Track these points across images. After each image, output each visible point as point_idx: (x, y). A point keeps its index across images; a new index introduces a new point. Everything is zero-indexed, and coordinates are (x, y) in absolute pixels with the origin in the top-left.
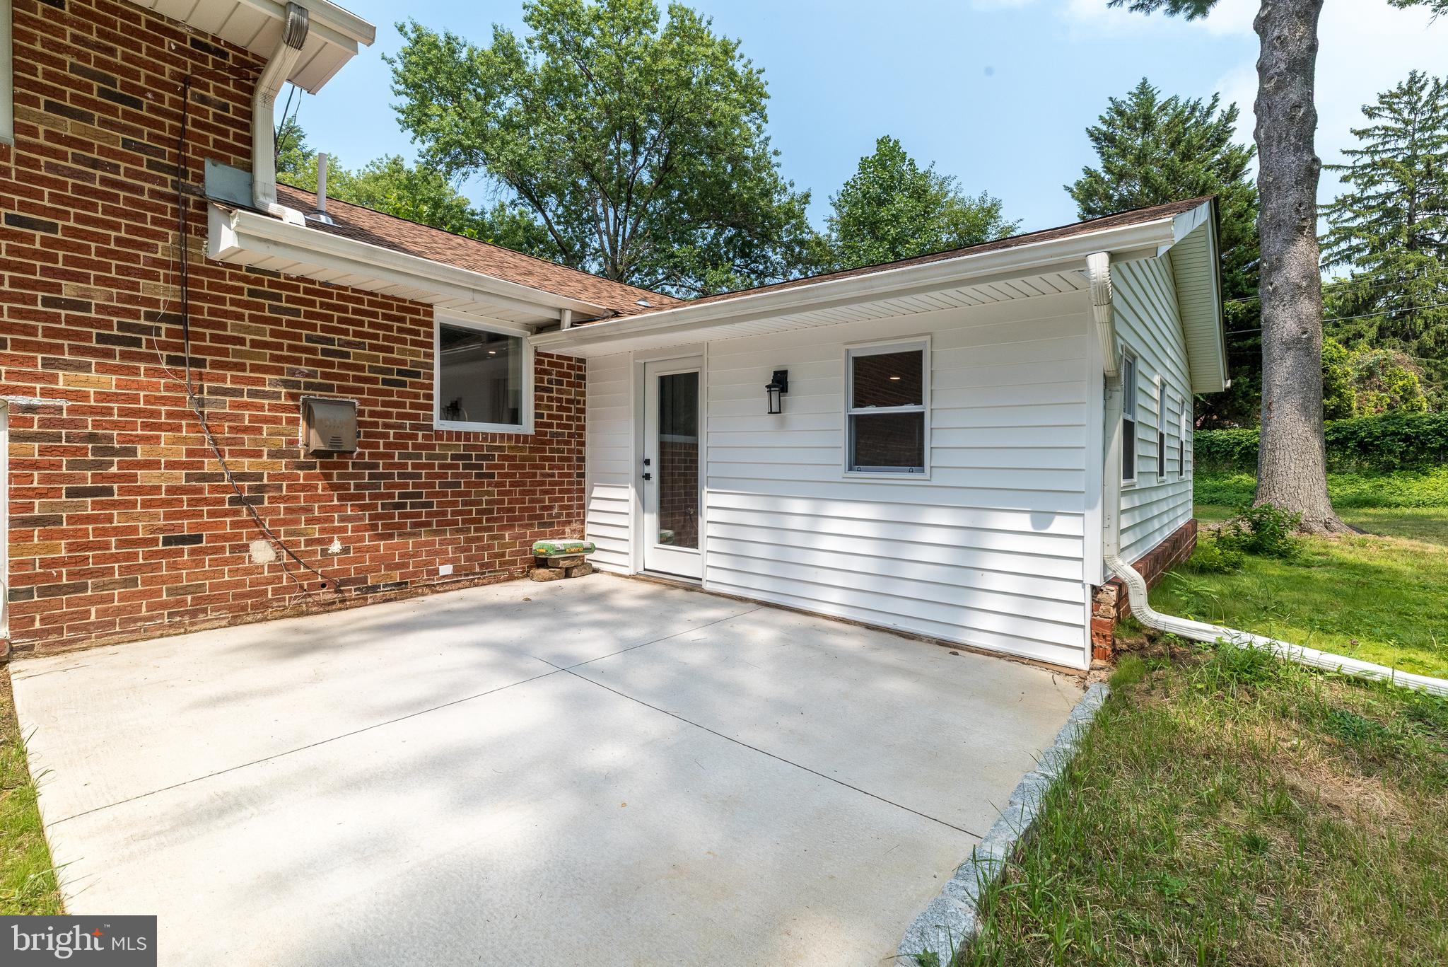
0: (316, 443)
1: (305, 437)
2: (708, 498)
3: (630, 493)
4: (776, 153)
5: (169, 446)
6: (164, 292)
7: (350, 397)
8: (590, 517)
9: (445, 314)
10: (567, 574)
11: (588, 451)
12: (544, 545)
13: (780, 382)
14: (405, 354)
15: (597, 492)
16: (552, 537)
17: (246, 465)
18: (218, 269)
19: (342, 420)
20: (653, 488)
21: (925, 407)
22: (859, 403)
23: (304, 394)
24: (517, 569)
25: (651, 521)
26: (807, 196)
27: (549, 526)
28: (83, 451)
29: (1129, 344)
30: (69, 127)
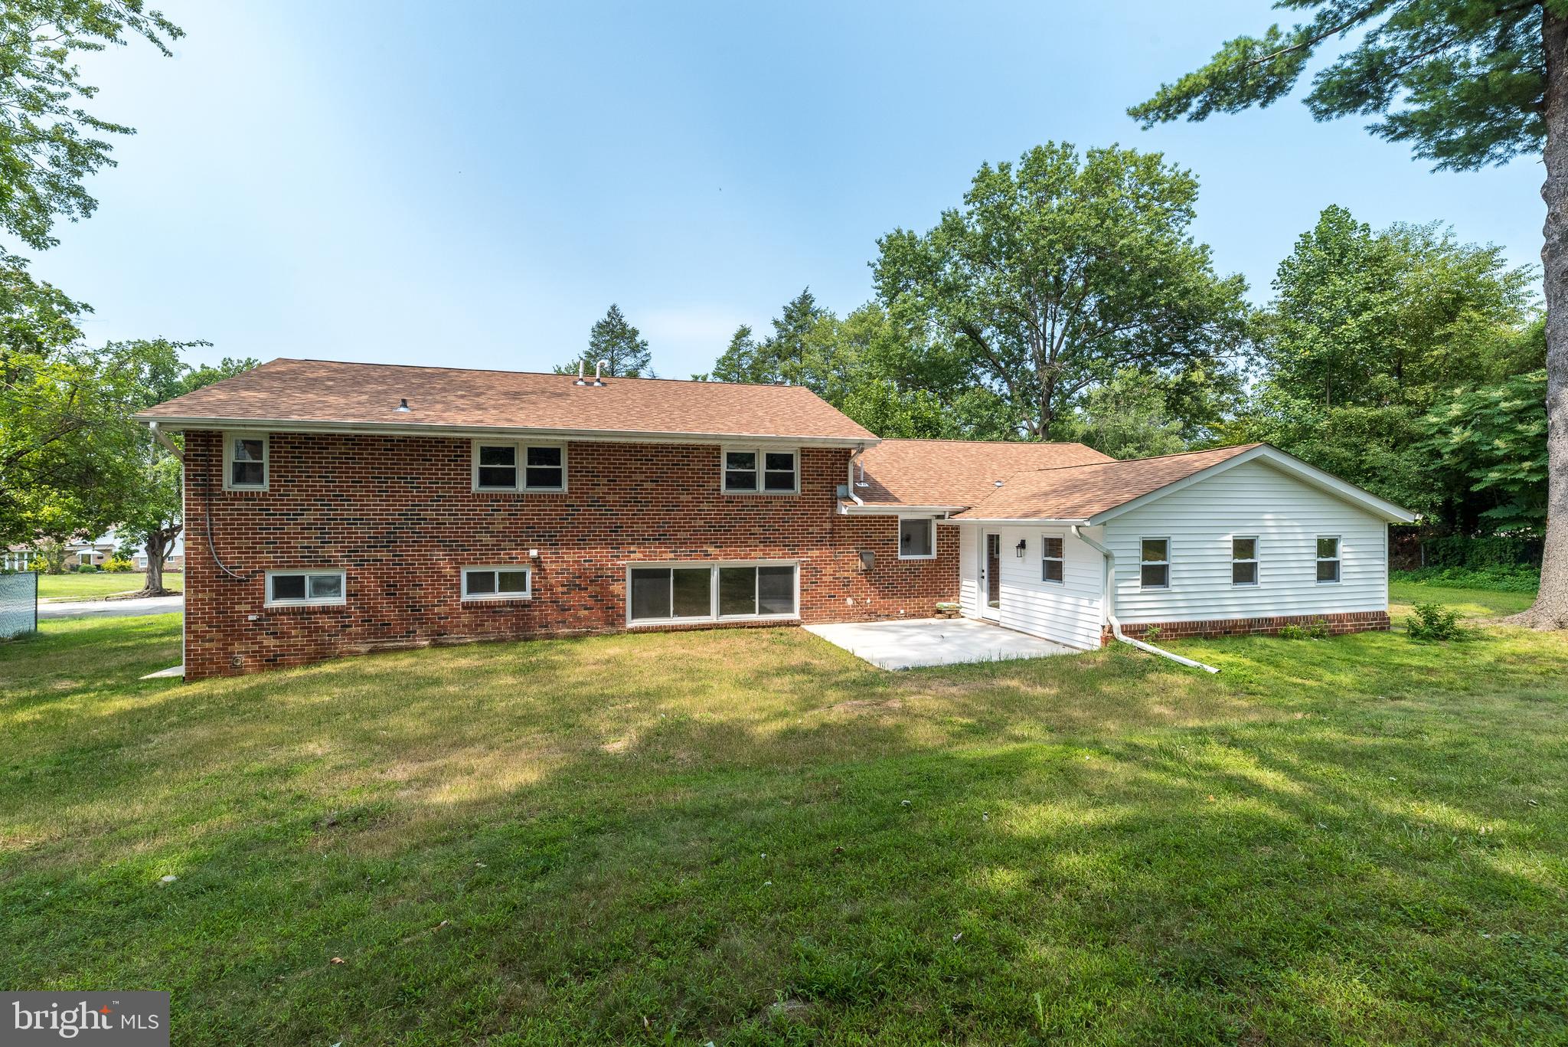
0: (864, 568)
1: (861, 565)
2: (1002, 589)
3: (975, 584)
5: (829, 570)
6: (828, 526)
7: (873, 551)
8: (962, 594)
9: (902, 517)
10: (950, 617)
11: (961, 565)
12: (941, 605)
13: (1023, 545)
14: (889, 534)
15: (964, 583)
16: (945, 601)
17: (846, 574)
18: (840, 516)
19: (870, 558)
20: (985, 582)
21: (1062, 560)
22: (1045, 555)
23: (860, 551)
24: (929, 614)
25: (984, 597)
27: (942, 597)
28: (812, 572)
29: (1155, 534)
30: (811, 487)
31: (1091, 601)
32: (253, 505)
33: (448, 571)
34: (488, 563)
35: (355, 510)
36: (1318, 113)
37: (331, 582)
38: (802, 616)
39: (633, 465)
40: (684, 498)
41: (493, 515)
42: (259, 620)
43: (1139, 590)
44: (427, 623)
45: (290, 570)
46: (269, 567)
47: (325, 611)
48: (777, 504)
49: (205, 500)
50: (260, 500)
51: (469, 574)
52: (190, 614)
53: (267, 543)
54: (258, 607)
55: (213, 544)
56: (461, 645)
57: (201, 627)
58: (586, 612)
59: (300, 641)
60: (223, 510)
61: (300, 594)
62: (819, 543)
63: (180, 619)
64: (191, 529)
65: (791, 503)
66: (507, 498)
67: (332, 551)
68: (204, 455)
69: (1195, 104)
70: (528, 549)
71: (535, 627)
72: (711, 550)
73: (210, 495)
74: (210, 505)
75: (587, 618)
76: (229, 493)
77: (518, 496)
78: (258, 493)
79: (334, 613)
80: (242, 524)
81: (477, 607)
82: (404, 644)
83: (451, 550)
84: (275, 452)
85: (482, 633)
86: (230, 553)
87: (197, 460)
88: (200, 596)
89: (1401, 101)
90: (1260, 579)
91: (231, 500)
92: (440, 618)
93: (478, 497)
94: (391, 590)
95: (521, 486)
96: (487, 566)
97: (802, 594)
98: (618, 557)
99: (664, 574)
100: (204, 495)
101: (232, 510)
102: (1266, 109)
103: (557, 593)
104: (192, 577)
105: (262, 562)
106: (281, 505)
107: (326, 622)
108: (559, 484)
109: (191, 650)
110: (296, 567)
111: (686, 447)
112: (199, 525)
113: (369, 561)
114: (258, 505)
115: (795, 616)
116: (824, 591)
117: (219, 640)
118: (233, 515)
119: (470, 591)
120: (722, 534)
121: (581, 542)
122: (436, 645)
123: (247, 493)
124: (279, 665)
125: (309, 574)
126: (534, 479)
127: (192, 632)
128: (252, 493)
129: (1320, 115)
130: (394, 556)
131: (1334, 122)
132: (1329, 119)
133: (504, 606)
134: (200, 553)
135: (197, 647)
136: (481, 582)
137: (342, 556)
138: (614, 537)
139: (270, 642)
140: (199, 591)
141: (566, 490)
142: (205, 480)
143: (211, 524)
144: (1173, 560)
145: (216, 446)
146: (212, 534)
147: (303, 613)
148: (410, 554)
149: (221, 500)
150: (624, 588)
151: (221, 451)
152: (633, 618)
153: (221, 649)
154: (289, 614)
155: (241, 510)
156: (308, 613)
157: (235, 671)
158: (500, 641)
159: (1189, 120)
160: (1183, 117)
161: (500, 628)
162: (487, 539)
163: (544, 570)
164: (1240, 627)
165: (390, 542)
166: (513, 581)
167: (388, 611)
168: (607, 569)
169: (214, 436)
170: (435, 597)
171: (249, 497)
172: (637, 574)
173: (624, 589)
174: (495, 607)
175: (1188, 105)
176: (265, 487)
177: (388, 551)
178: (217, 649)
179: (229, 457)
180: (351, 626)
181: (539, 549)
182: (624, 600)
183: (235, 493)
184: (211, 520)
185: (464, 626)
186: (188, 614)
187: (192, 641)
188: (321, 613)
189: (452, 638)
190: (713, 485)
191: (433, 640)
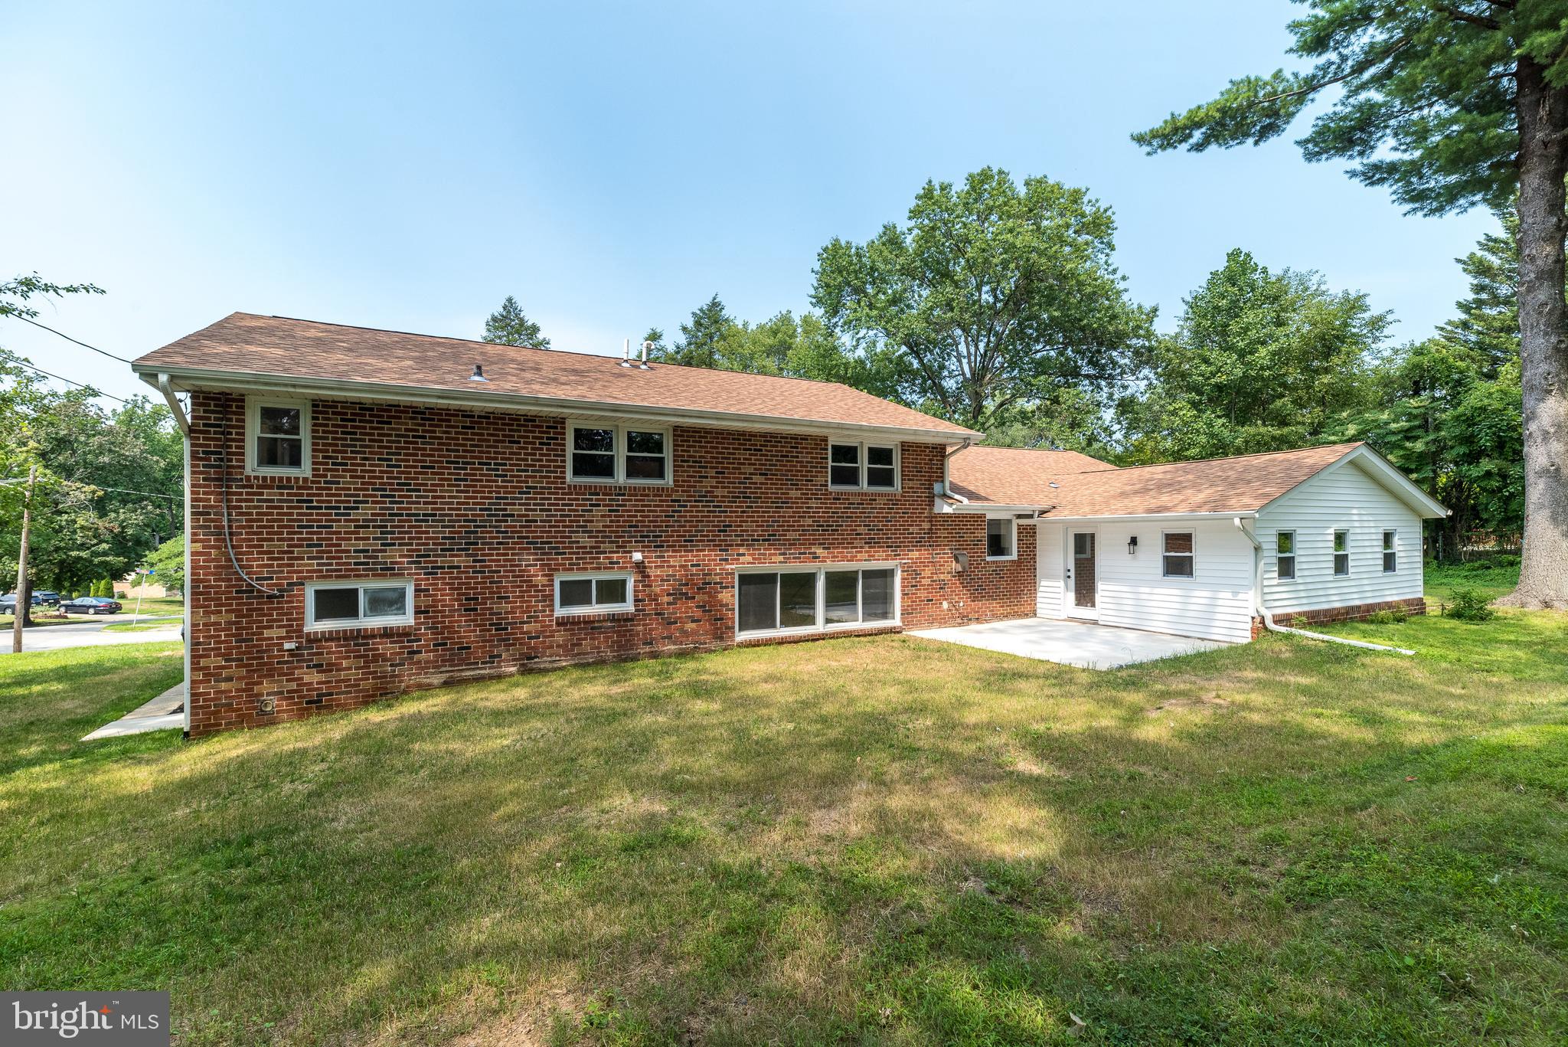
0: (958, 569)
1: (955, 567)
2: (1100, 586)
3: (1061, 584)
4: (1124, 278)
5: (927, 572)
6: (926, 526)
7: (965, 552)
8: (1039, 595)
9: (989, 516)
11: (1038, 565)
13: (1134, 541)
14: (978, 534)
15: (1043, 583)
17: (942, 577)
18: (940, 515)
19: (963, 560)
20: (1072, 582)
21: (1193, 554)
22: (1167, 550)
23: (955, 553)
25: (1071, 596)
26: (1155, 310)
27: (1023, 598)
28: (912, 574)
29: (1286, 527)
30: (911, 484)
31: (1235, 593)
32: (288, 494)
33: (540, 579)
34: (586, 569)
35: (425, 503)
36: (1309, 154)
37: (393, 596)
38: (903, 622)
39: (742, 455)
40: (793, 493)
41: (591, 511)
42: (297, 648)
43: (1276, 582)
44: (514, 645)
45: (341, 581)
46: (311, 578)
47: (387, 633)
48: (881, 501)
49: (221, 486)
50: (299, 488)
51: (562, 583)
52: (199, 644)
53: (308, 546)
54: (295, 630)
55: (233, 547)
56: (555, 670)
57: (213, 661)
58: (694, 625)
59: (353, 674)
60: (246, 501)
61: (353, 613)
62: (919, 543)
63: (184, 651)
64: (200, 527)
65: (893, 501)
66: (607, 491)
67: (396, 556)
68: (219, 426)
69: (1197, 135)
70: (630, 552)
71: (638, 645)
72: (820, 551)
73: (228, 480)
74: (228, 493)
75: (694, 632)
76: (257, 478)
77: (620, 488)
78: (297, 479)
79: (399, 635)
80: (274, 521)
81: (573, 623)
82: (487, 671)
83: (542, 554)
84: (321, 425)
85: (579, 654)
86: (258, 559)
87: (209, 432)
88: (213, 618)
89: (1386, 150)
90: (1351, 570)
91: (259, 487)
92: (529, 638)
93: (575, 489)
94: (470, 605)
95: (620, 477)
96: (585, 573)
97: (903, 599)
98: (727, 560)
99: (770, 578)
100: (220, 480)
101: (259, 501)
102: (1258, 147)
103: (662, 604)
104: (201, 593)
105: (301, 572)
106: (327, 495)
107: (386, 647)
108: (661, 475)
109: (201, 694)
110: (348, 576)
111: (795, 437)
112: (212, 521)
113: (443, 568)
114: (295, 495)
115: (896, 622)
116: (923, 594)
117: (240, 679)
118: (261, 507)
119: (564, 603)
120: (831, 535)
121: (688, 543)
122: (526, 671)
123: (281, 479)
124: (326, 707)
125: (363, 587)
126: (634, 469)
127: (201, 669)
128: (289, 479)
129: (1310, 157)
130: (474, 561)
131: (1323, 163)
132: (1319, 160)
133: (604, 621)
134: (213, 560)
135: (208, 689)
136: (575, 593)
137: (409, 563)
138: (723, 539)
139: (313, 678)
140: (213, 613)
141: (671, 483)
142: (221, 460)
143: (229, 521)
144: (1299, 552)
145: (235, 413)
146: (231, 534)
147: (357, 637)
148: (494, 560)
149: (244, 487)
150: (733, 596)
151: (243, 421)
152: (740, 630)
153: (244, 690)
154: (339, 639)
155: (272, 501)
156: (364, 637)
157: (263, 720)
158: (601, 663)
159: (1189, 150)
160: (1185, 146)
161: (599, 648)
162: (585, 540)
163: (649, 576)
164: (1343, 614)
165: (471, 544)
166: (612, 591)
167: (467, 631)
168: (716, 575)
169: (234, 400)
170: (523, 612)
171: (282, 484)
172: (745, 579)
173: (731, 597)
174: (593, 622)
175: (1190, 136)
176: (305, 470)
177: (467, 555)
178: (237, 690)
179: (254, 429)
180: (420, 652)
181: (643, 552)
182: (733, 610)
183: (265, 478)
184: (229, 514)
185: (558, 646)
186: (195, 644)
187: (201, 682)
188: (382, 636)
189: (543, 662)
190: (820, 480)
191: (522, 665)
